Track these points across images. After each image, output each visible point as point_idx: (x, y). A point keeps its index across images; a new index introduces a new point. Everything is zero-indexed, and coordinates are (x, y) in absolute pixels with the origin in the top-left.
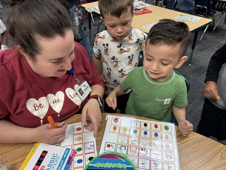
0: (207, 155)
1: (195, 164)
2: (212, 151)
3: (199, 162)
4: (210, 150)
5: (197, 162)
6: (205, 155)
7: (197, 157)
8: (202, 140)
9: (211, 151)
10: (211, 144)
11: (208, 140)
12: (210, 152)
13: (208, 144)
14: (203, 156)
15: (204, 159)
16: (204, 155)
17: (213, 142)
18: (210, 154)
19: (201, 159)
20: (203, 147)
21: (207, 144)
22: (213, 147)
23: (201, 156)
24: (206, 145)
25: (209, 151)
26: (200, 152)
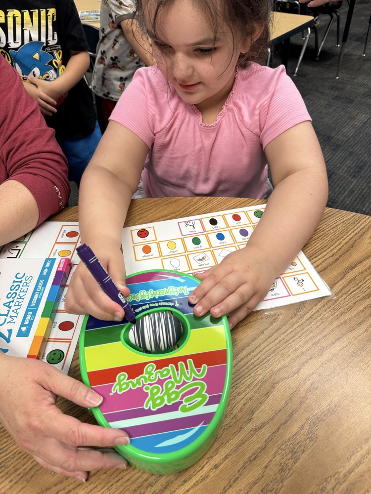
0: (344, 239)
1: (323, 259)
2: (354, 231)
3: (330, 254)
4: (349, 230)
5: (326, 255)
6: (341, 240)
7: (325, 247)
8: (330, 216)
9: (352, 231)
10: (349, 219)
11: (342, 213)
12: (349, 234)
13: (343, 220)
14: (336, 242)
15: (340, 246)
16: (339, 240)
17: (352, 215)
18: (351, 236)
19: (333, 249)
20: (334, 227)
21: (341, 221)
22: (353, 223)
23: (332, 243)
24: (339, 222)
25: (348, 232)
26: (329, 236)
